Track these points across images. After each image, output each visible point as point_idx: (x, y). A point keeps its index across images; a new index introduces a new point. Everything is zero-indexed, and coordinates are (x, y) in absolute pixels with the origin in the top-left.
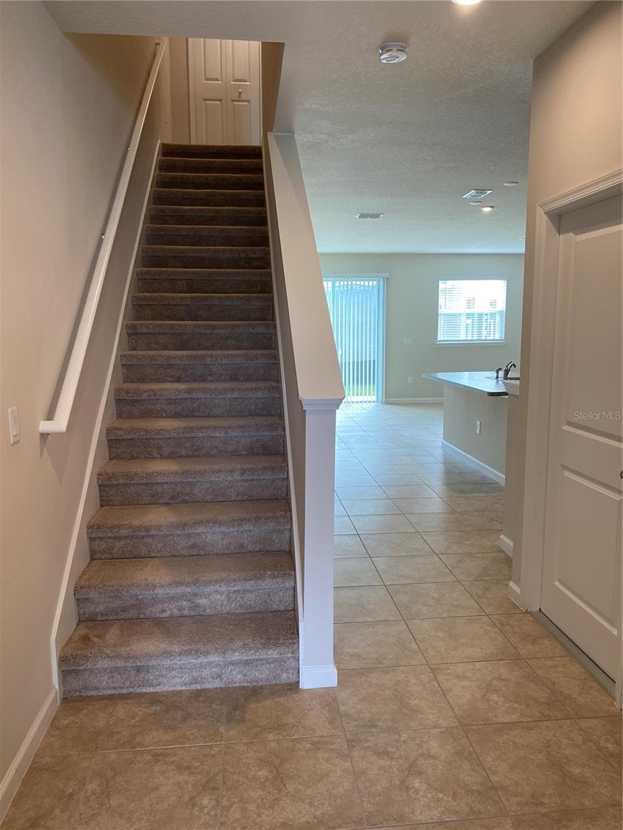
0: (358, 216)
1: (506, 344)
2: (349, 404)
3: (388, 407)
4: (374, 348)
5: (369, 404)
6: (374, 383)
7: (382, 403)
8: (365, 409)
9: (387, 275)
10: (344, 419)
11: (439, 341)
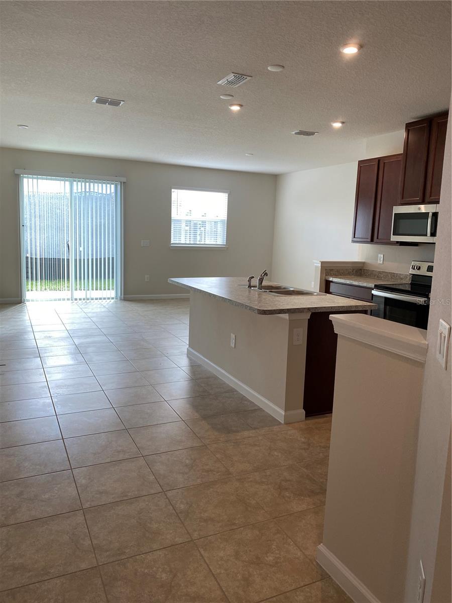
0: (94, 101)
1: (227, 248)
2: (88, 301)
3: (127, 304)
4: (113, 247)
5: (109, 301)
6: (113, 277)
7: (121, 299)
8: (104, 307)
9: (124, 180)
10: (83, 320)
11: (172, 244)
